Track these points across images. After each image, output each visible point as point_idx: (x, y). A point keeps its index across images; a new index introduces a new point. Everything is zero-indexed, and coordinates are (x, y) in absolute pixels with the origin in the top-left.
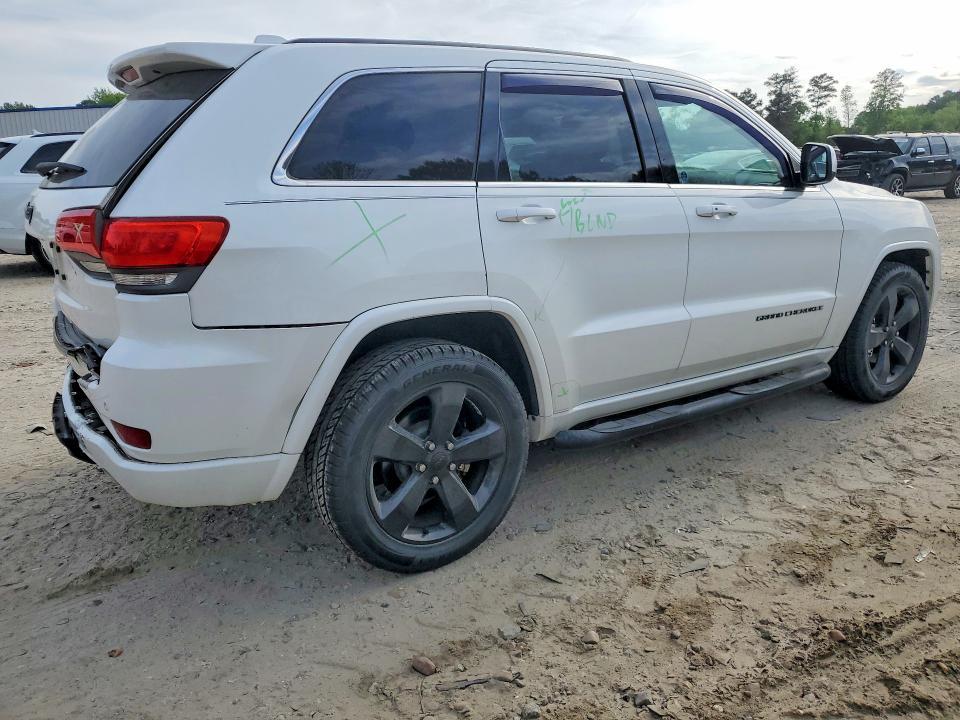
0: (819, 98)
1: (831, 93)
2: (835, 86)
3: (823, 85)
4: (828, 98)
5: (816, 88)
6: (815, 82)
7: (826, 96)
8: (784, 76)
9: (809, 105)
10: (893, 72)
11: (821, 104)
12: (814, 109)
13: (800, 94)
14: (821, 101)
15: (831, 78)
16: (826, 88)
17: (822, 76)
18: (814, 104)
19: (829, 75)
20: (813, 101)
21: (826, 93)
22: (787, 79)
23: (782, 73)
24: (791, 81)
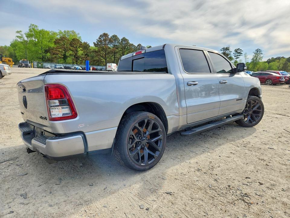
0: (237, 56)
1: (241, 55)
2: (242, 52)
3: (238, 52)
4: (240, 56)
5: (236, 53)
6: (236, 51)
7: (239, 55)
8: (227, 48)
9: (234, 58)
10: (260, 50)
11: (238, 58)
12: (235, 59)
13: (231, 54)
14: (238, 57)
15: (241, 50)
16: (239, 53)
17: (238, 49)
18: (236, 58)
19: (240, 49)
20: (235, 57)
21: (239, 54)
22: (227, 49)
23: (226, 47)
24: (228, 50)
